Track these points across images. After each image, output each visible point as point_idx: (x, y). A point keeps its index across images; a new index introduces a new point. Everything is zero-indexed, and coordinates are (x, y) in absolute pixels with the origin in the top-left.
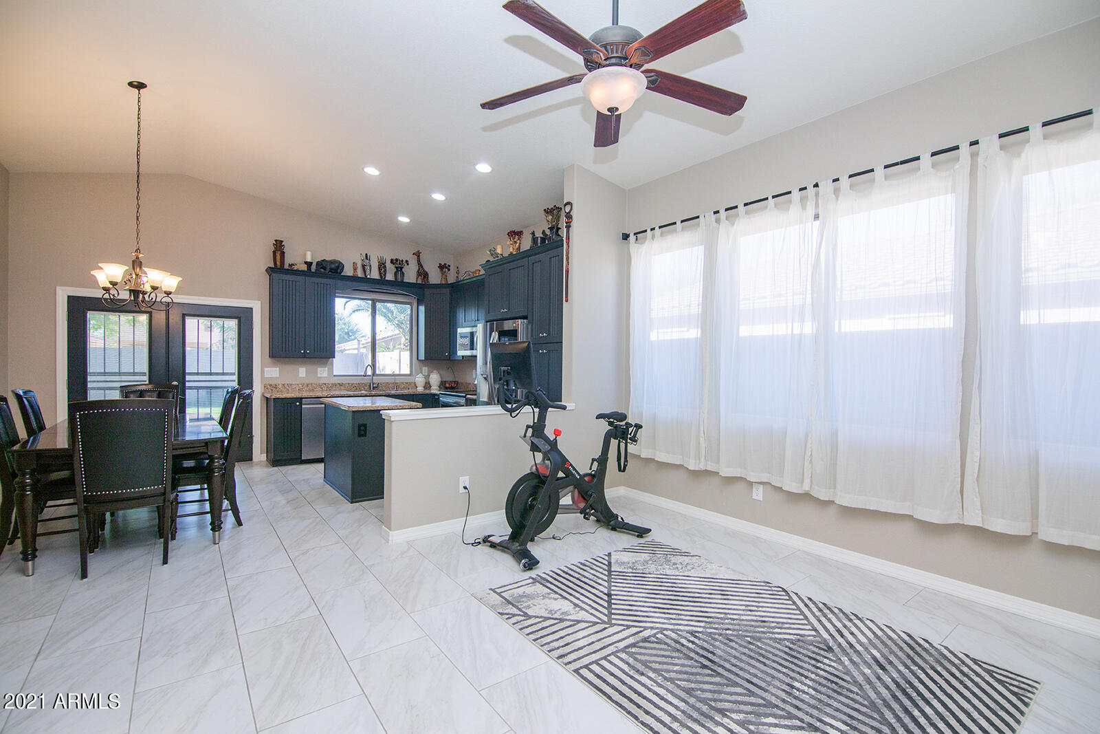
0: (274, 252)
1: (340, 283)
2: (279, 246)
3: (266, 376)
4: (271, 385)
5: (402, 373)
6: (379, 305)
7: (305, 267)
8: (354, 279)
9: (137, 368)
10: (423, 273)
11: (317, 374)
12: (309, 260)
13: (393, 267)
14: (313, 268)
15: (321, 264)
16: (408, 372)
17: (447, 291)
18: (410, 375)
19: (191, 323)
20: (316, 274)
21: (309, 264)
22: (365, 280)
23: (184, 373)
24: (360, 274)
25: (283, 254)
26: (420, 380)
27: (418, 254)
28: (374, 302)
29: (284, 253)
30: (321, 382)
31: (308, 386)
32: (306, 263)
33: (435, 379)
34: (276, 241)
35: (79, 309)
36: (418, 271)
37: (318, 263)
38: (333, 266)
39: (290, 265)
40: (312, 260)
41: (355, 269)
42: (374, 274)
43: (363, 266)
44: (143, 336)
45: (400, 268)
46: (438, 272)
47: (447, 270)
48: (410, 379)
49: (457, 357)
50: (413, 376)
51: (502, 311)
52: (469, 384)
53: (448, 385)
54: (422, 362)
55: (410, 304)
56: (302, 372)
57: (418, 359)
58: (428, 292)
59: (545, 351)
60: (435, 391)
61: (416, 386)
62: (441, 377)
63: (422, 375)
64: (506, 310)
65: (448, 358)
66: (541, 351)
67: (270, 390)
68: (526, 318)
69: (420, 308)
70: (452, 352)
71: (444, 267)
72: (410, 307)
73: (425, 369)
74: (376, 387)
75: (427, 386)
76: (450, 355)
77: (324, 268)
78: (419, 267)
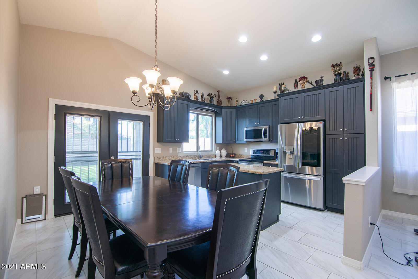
3: (155, 153)
4: (158, 157)
5: (205, 150)
6: (200, 116)
8: (196, 102)
10: (220, 102)
11: (177, 152)
13: (209, 98)
14: (178, 95)
16: (210, 149)
17: (234, 110)
18: (212, 150)
22: (202, 103)
23: (117, 152)
27: (218, 92)
28: (198, 115)
30: (179, 155)
31: (173, 157)
33: (224, 152)
34: (163, 80)
36: (218, 100)
37: (180, 93)
38: (186, 95)
40: (178, 91)
41: (194, 98)
45: (212, 98)
46: (227, 101)
47: (231, 100)
48: (213, 153)
49: (242, 142)
50: (213, 151)
51: (299, 117)
52: (242, 155)
53: (231, 155)
54: (217, 145)
55: (211, 116)
56: (171, 150)
57: (215, 143)
58: (224, 110)
59: (346, 138)
60: (224, 158)
61: (216, 157)
62: (227, 151)
63: (218, 151)
64: (303, 117)
65: (235, 142)
66: (341, 138)
67: (157, 160)
68: (324, 121)
69: (217, 118)
70: (236, 140)
71: (229, 99)
72: (211, 117)
73: (218, 148)
74: (202, 157)
75: (221, 156)
76: (235, 141)
77: (183, 96)
78: (219, 98)
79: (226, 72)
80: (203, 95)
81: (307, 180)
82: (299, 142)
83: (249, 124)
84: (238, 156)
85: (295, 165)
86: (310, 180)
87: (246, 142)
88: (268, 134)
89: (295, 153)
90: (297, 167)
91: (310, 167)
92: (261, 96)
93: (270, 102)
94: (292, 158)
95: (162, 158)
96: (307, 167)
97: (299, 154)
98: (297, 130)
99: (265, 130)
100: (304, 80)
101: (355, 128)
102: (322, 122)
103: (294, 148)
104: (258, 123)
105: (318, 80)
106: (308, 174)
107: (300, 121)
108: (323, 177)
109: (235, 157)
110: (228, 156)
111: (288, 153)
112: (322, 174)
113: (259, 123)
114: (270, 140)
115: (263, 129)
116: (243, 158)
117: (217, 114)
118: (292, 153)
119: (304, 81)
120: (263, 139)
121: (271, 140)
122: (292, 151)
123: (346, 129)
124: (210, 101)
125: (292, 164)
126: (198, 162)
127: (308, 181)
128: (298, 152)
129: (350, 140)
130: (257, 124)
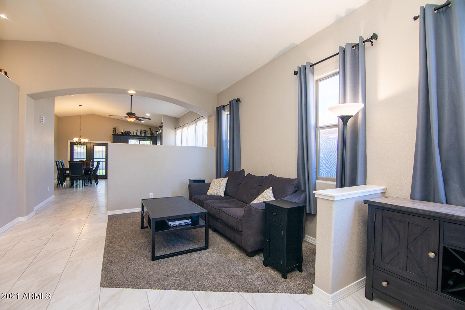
1: (129, 137)
6: (141, 142)
7: (121, 133)
8: (133, 136)
9: (84, 157)
10: (152, 133)
12: (122, 131)
13: (144, 132)
15: (125, 133)
19: (95, 147)
20: (124, 135)
22: (137, 136)
23: (94, 158)
24: (135, 134)
25: (115, 131)
27: (150, 129)
32: (122, 132)
34: (114, 128)
35: (72, 144)
36: (150, 133)
38: (128, 133)
39: (118, 133)
42: (139, 135)
43: (136, 132)
44: (85, 151)
80: (141, 132)
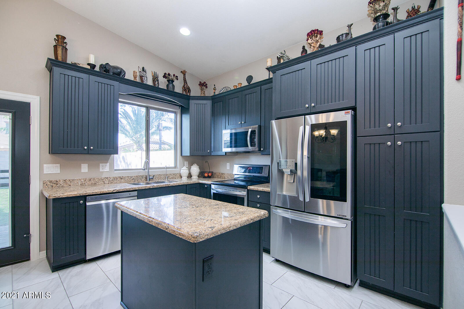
0: (55, 47)
2: (60, 41)
3: (44, 173)
4: (51, 182)
6: (153, 113)
7: (88, 67)
11: (100, 170)
12: (92, 62)
13: (165, 80)
14: (97, 69)
16: (173, 165)
18: (175, 167)
21: (93, 66)
26: (184, 171)
27: (184, 73)
28: (148, 109)
29: (66, 49)
30: (103, 176)
31: (90, 180)
32: (89, 64)
33: (195, 170)
34: (57, 36)
36: (184, 86)
37: (101, 66)
38: (115, 71)
39: (73, 62)
40: (95, 61)
41: (135, 77)
45: (171, 81)
46: (198, 88)
47: (207, 87)
48: (176, 171)
49: (219, 153)
50: (177, 168)
51: (307, 106)
52: (223, 174)
53: (206, 175)
54: (184, 158)
55: (175, 113)
56: (85, 168)
57: (181, 155)
58: (192, 102)
59: (399, 143)
60: (195, 179)
61: (181, 177)
62: (200, 168)
63: (185, 168)
64: (313, 105)
65: (210, 155)
66: (389, 143)
67: (50, 186)
68: (354, 109)
69: (184, 116)
70: (212, 150)
71: (203, 85)
72: (175, 115)
73: (186, 163)
74: (152, 179)
75: (190, 176)
76: (211, 152)
77: (107, 71)
78: (184, 83)
79: (185, 32)
81: (320, 226)
82: (306, 153)
83: (229, 124)
84: (218, 176)
85: (298, 196)
86: (325, 227)
87: (226, 153)
88: (256, 140)
89: (299, 172)
90: (301, 199)
91: (325, 201)
92: (250, 78)
93: (261, 86)
94: (294, 182)
95: (61, 182)
96: (320, 201)
97: (306, 173)
98: (301, 128)
99: (253, 132)
100: (317, 37)
101: (419, 120)
102: (350, 110)
103: (296, 164)
104: (243, 122)
105: (343, 34)
106: (322, 214)
107: (308, 112)
108: (352, 222)
109: (213, 177)
110: (201, 175)
111: (287, 172)
112: (349, 216)
113: (245, 122)
114: (260, 150)
115: (250, 130)
116: (225, 178)
117: (184, 110)
118: (293, 172)
119: (317, 39)
120: (250, 148)
121: (262, 149)
122: (294, 169)
123: (399, 124)
124: (167, 86)
125: (294, 194)
126: (128, 190)
127: (321, 228)
128: (304, 172)
129: (408, 145)
130: (241, 123)
